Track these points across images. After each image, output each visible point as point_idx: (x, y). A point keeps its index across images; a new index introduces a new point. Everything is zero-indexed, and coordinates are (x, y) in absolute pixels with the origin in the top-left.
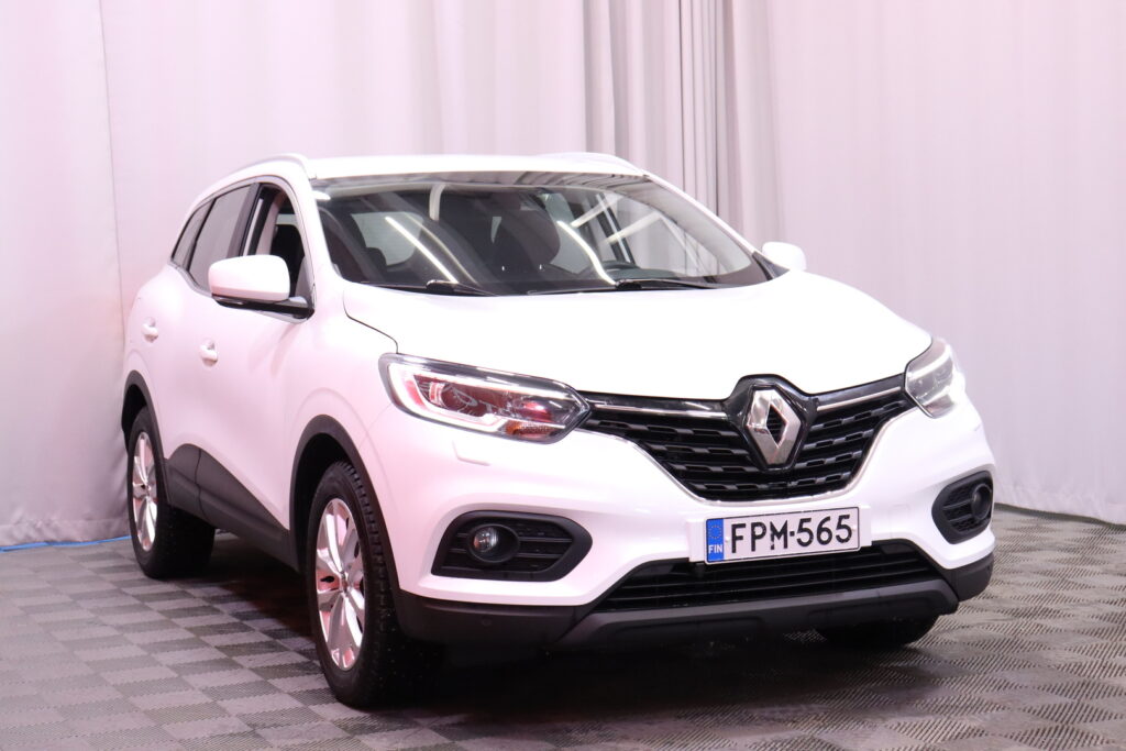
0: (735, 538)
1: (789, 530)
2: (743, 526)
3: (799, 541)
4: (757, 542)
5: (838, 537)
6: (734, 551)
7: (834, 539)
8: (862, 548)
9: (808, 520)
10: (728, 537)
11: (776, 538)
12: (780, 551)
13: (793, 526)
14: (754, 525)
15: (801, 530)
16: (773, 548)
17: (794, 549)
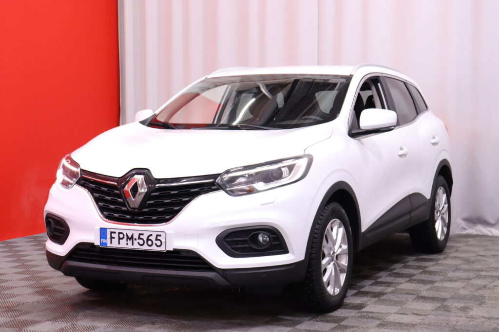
0: (112, 238)
1: (134, 237)
2: (115, 233)
3: (138, 243)
4: (121, 240)
5: (156, 244)
6: (111, 243)
7: (154, 245)
8: (167, 251)
9: (143, 234)
10: (109, 237)
11: (128, 240)
12: (130, 246)
13: (136, 236)
14: (119, 233)
15: (139, 238)
16: (127, 244)
17: (136, 246)
